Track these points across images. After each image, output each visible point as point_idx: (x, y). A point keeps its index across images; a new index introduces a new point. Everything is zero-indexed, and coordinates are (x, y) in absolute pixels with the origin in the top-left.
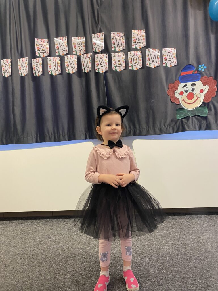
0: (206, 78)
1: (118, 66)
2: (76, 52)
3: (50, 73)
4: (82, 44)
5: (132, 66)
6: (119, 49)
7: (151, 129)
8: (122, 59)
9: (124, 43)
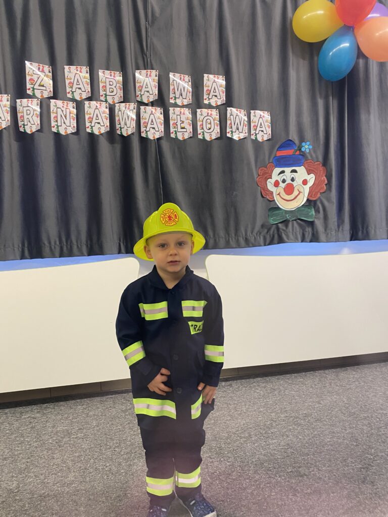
0: (311, 162)
1: (180, 130)
2: (106, 97)
3: (54, 130)
4: (118, 85)
5: (203, 132)
6: (183, 102)
7: (232, 239)
8: (187, 119)
9: (191, 94)
